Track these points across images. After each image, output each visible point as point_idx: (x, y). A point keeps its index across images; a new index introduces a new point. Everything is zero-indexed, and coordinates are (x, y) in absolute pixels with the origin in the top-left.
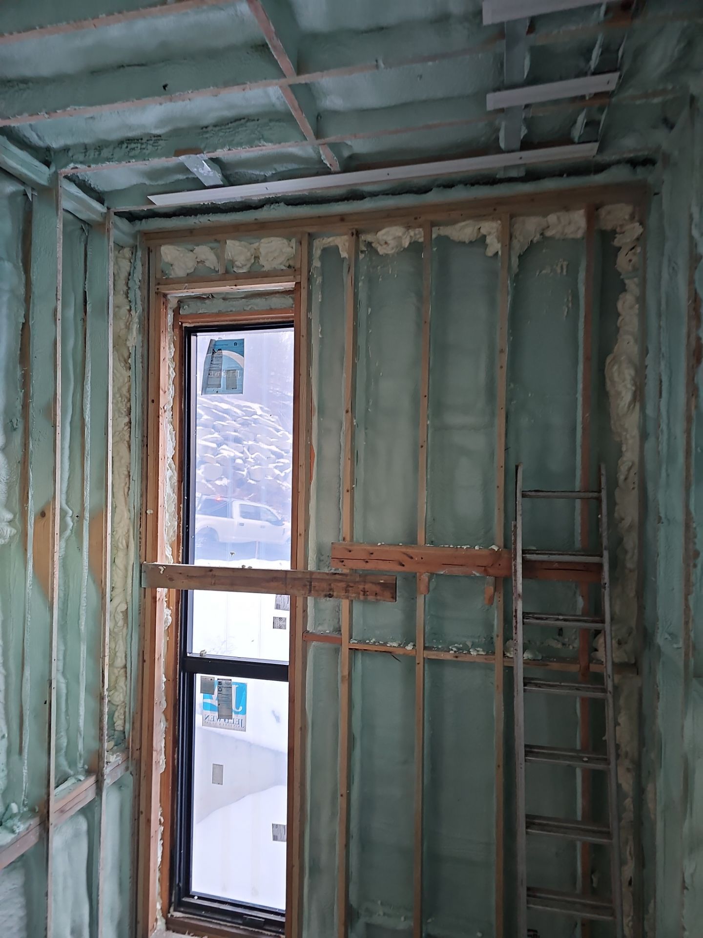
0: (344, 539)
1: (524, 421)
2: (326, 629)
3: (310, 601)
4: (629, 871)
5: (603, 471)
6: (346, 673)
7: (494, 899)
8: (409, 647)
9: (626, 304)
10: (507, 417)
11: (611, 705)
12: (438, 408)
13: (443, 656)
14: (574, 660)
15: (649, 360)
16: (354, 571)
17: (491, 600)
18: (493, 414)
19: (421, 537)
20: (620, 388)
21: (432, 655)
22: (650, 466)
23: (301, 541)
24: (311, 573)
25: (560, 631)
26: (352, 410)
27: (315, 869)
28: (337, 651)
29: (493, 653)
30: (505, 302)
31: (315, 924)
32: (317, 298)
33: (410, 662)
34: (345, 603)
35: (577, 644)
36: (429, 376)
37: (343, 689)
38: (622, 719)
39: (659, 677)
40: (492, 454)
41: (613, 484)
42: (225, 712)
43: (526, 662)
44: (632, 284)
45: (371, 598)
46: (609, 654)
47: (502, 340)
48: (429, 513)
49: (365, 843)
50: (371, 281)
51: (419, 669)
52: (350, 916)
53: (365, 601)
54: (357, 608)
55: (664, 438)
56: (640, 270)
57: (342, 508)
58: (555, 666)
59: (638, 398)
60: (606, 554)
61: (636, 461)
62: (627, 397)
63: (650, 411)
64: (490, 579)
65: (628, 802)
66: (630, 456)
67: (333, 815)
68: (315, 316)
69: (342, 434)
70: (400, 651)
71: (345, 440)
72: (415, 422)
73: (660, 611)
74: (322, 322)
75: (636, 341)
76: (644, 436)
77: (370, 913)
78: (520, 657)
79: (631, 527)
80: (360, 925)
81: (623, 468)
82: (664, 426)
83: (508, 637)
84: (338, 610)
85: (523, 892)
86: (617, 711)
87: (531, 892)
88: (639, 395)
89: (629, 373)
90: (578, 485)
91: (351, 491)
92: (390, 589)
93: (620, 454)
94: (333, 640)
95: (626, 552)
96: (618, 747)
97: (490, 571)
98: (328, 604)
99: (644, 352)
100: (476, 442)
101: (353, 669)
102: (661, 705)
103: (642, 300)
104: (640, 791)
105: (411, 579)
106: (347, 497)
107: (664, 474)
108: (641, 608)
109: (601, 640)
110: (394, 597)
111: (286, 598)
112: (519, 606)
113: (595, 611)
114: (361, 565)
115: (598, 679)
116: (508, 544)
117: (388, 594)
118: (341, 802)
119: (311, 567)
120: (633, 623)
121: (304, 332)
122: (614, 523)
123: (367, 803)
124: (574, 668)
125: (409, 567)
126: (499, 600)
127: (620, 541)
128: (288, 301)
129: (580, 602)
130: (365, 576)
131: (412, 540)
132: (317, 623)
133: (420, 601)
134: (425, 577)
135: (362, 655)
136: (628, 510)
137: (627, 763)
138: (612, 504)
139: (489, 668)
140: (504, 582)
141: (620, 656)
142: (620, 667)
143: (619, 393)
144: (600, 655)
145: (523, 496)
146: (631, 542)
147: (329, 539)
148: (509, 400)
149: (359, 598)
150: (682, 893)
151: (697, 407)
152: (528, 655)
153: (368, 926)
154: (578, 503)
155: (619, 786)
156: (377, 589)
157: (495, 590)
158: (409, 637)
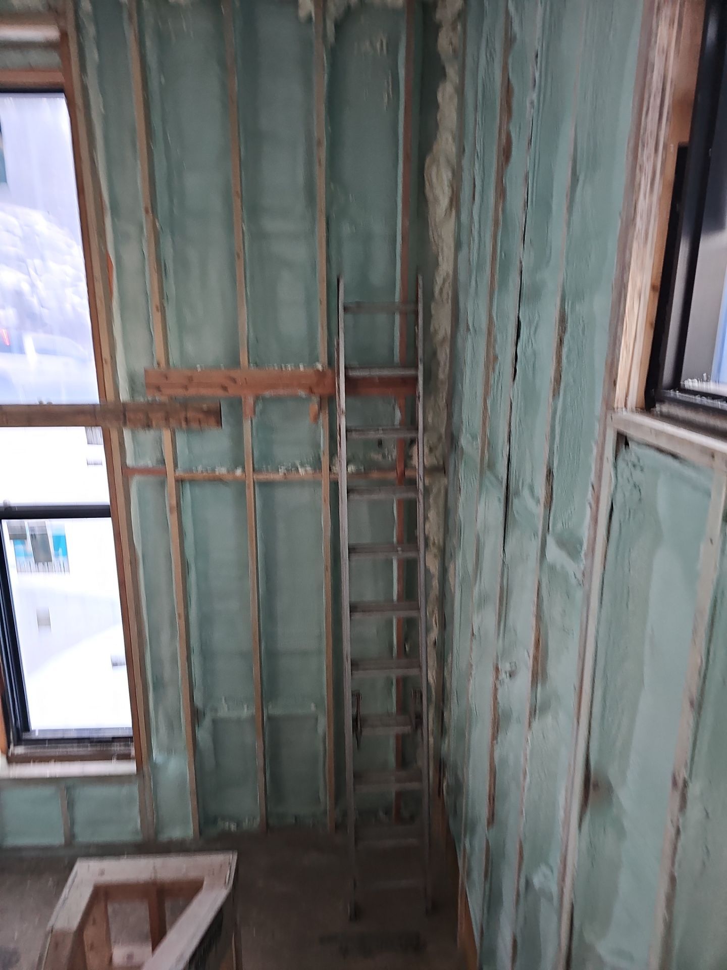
0: (159, 364)
1: (346, 229)
2: (148, 461)
3: (127, 434)
4: (434, 634)
5: (420, 282)
6: (174, 502)
7: (325, 677)
8: (239, 472)
9: (446, 94)
10: (328, 224)
11: (422, 505)
12: (254, 211)
13: (272, 476)
14: (393, 468)
15: (465, 162)
16: (172, 398)
17: (316, 418)
18: (313, 219)
19: (244, 359)
20: (438, 191)
21: (262, 477)
22: (462, 277)
23: (107, 369)
24: (124, 405)
25: (380, 443)
26: (153, 208)
27: (159, 684)
28: (163, 484)
29: (320, 469)
30: (321, 81)
31: (163, 730)
32: (93, 56)
33: (240, 485)
34: (166, 435)
35: (395, 453)
36: (241, 171)
37: (172, 519)
38: (432, 514)
39: (461, 475)
40: (314, 266)
41: (429, 296)
42: (42, 556)
43: (350, 476)
44: (452, 72)
45: (194, 426)
46: (421, 460)
47: (320, 130)
48: (251, 331)
49: (207, 654)
50: (162, 39)
51: (249, 492)
52: (196, 716)
53: (189, 431)
54: (181, 439)
55: (475, 247)
56: (460, 54)
57: (153, 328)
58: (375, 475)
59: (454, 203)
60: (421, 367)
61: (451, 273)
62: (444, 202)
63: (464, 217)
64: (315, 400)
65: (435, 583)
66: (445, 267)
67: (173, 637)
68: (92, 81)
69: (144, 241)
70: (229, 477)
71: (148, 248)
72: (230, 227)
73: (465, 417)
74: (103, 92)
75: (454, 139)
76: (458, 246)
77: (215, 710)
78: (343, 471)
79: (444, 339)
80: (207, 722)
81: (439, 280)
82: (475, 234)
83: (333, 452)
84: (160, 442)
85: (347, 666)
86: (426, 509)
87: (355, 665)
88: (455, 201)
89: (446, 175)
90: (397, 297)
91: (162, 309)
92: (215, 415)
93: (437, 264)
94: (158, 472)
95: (438, 364)
96: (426, 539)
97: (315, 390)
98: (148, 437)
99: (461, 151)
100: (298, 252)
101: (181, 499)
102: (462, 499)
103: (460, 91)
104: (444, 571)
105: (237, 404)
106: (156, 317)
107: (473, 283)
108: (450, 416)
109: (415, 448)
110: (219, 423)
111: (98, 432)
112: (343, 423)
113: (411, 422)
114: (180, 392)
115: (412, 483)
116: (332, 362)
117: (212, 420)
118: (180, 623)
119: (124, 396)
120: (443, 430)
121: (79, 101)
122: (428, 335)
123: (206, 621)
124: (392, 476)
125: (233, 391)
126: (324, 419)
127: (434, 354)
128: (54, 58)
129: (398, 415)
130: (185, 404)
131: (235, 362)
132: (136, 455)
133: (247, 426)
134: (251, 400)
135: (191, 485)
136: (442, 323)
137: (434, 550)
138: (428, 317)
139: (317, 484)
140: (328, 401)
141: (430, 461)
142: (431, 471)
143: (436, 200)
144: (415, 461)
145: (346, 309)
146: (443, 355)
147: (141, 364)
148: (329, 205)
149: (181, 426)
150: (472, 640)
151: (504, 210)
152: (352, 468)
153: (215, 722)
154: (397, 318)
155: (427, 570)
156: (201, 416)
157: (320, 408)
158: (238, 462)
